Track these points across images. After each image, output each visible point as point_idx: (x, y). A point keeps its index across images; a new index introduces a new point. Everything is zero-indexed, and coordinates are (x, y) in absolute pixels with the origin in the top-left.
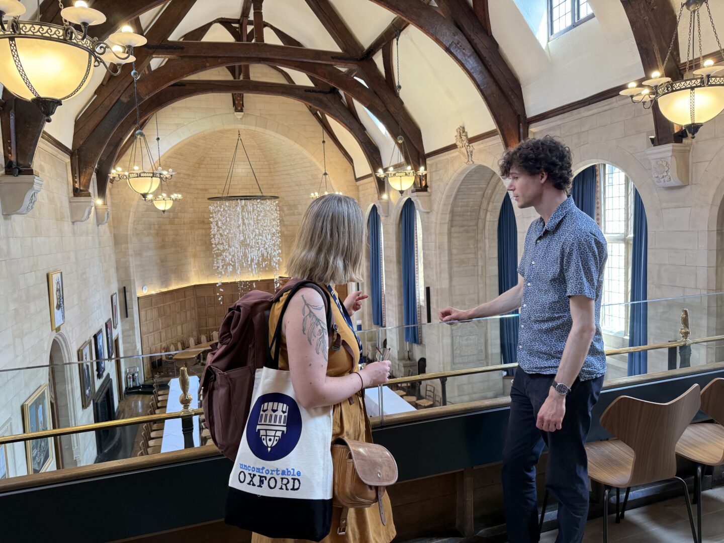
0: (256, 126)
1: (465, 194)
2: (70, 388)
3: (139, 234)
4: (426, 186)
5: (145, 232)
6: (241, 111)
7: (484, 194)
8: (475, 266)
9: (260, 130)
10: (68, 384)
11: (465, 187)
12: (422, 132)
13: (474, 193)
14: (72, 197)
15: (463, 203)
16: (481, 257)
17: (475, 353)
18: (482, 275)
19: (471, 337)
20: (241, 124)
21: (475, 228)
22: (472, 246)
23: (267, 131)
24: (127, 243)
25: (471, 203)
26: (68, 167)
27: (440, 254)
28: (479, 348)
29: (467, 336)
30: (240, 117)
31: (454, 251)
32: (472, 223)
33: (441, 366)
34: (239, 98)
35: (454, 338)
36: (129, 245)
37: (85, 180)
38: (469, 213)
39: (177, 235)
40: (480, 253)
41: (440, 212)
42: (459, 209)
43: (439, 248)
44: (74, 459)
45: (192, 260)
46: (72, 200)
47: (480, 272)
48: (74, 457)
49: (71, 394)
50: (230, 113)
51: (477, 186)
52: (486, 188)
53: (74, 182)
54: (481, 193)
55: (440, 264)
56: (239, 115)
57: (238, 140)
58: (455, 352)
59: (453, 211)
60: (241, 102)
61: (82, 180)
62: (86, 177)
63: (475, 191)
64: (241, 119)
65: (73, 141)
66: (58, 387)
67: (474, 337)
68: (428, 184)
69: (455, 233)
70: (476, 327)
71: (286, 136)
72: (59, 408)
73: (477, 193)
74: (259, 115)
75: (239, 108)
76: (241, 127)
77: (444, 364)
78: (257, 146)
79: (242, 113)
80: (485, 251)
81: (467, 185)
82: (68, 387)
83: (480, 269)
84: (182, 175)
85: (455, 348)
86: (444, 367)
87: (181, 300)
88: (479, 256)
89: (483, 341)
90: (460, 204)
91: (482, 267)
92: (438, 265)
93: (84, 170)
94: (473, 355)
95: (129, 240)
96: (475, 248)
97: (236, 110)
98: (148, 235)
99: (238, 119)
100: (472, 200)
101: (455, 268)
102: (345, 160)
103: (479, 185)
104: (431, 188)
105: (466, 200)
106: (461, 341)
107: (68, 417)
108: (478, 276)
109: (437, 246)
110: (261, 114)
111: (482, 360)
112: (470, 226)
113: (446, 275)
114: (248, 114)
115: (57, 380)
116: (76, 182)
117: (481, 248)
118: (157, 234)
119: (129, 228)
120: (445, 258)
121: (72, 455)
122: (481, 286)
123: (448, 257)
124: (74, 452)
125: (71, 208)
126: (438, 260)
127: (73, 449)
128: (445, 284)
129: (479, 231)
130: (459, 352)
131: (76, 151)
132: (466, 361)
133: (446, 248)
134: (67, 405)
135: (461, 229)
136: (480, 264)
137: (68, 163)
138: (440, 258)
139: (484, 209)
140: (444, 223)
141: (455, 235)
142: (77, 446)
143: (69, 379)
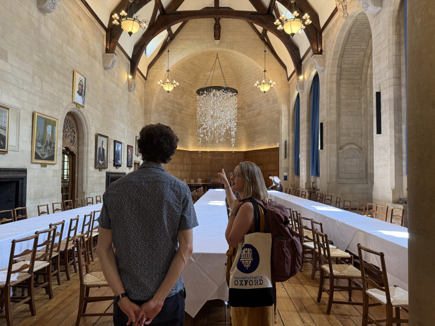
0: (227, 48)
1: (350, 54)
2: (86, 149)
3: (159, 112)
4: (321, 51)
5: (163, 112)
6: (219, 39)
7: (365, 54)
8: (359, 109)
9: (229, 50)
10: (85, 147)
11: (350, 47)
12: (319, 16)
13: (357, 53)
14: (104, 53)
15: (349, 61)
16: (364, 101)
17: (357, 172)
18: (364, 114)
19: (354, 160)
20: (217, 47)
21: (360, 81)
22: (357, 94)
23: (233, 52)
24: (151, 114)
25: (356, 61)
26: (104, 37)
27: (330, 96)
28: (361, 169)
29: (351, 158)
30: (217, 43)
31: (343, 97)
32: (357, 77)
33: (329, 177)
34: (217, 32)
35: (340, 159)
36: (152, 115)
37: (112, 45)
38: (354, 70)
39: (182, 120)
40: (363, 99)
41: (330, 65)
42: (346, 66)
43: (329, 92)
44: (84, 191)
45: (191, 137)
46: (104, 55)
47: (363, 113)
48: (84, 190)
49: (86, 153)
50: (212, 41)
51: (359, 47)
52: (367, 49)
53: (107, 45)
54: (362, 53)
55: (330, 103)
56: (217, 42)
57: (217, 58)
58: (340, 169)
59: (341, 66)
60: (219, 34)
61: (111, 45)
62: (113, 44)
63: (358, 52)
64: (218, 44)
65: (109, 24)
66: (80, 147)
67: (356, 160)
68: (323, 49)
69: (344, 84)
70: (358, 153)
71: (245, 54)
72: (79, 159)
73: (359, 53)
74: (229, 42)
75: (217, 38)
76: (218, 49)
77: (330, 176)
78: (229, 66)
79: (219, 41)
80: (367, 97)
81: (351, 46)
82: (85, 148)
83: (363, 110)
84: (186, 84)
85: (340, 166)
86: (330, 179)
87: (181, 157)
88: (363, 101)
89: (364, 164)
90: (347, 62)
91: (364, 109)
92: (328, 105)
93: (113, 40)
94: (355, 173)
95: (152, 113)
96: (359, 95)
97: (216, 39)
98: (165, 114)
99: (216, 44)
100: (356, 59)
101: (342, 109)
102: (281, 67)
103: (360, 46)
104: (325, 51)
105: (351, 59)
106: (345, 162)
107: (83, 165)
108: (361, 116)
109: (328, 91)
110: (230, 41)
111: (363, 178)
112: (355, 80)
113: (334, 111)
114: (222, 42)
115: (80, 143)
116: (108, 46)
117: (364, 95)
118: (170, 116)
119: (153, 106)
120: (334, 99)
121: (83, 188)
122: (363, 123)
123: (337, 98)
124: (84, 187)
125: (103, 59)
126: (328, 100)
127: (84, 185)
128: (334, 118)
129: (363, 83)
130: (343, 170)
131: (109, 29)
132: (350, 177)
133: (335, 92)
134: (83, 158)
135: (349, 82)
136: (363, 107)
137: (105, 35)
138: (330, 99)
139: (366, 66)
140: (334, 74)
141: (343, 85)
142: (86, 184)
143: (86, 144)
